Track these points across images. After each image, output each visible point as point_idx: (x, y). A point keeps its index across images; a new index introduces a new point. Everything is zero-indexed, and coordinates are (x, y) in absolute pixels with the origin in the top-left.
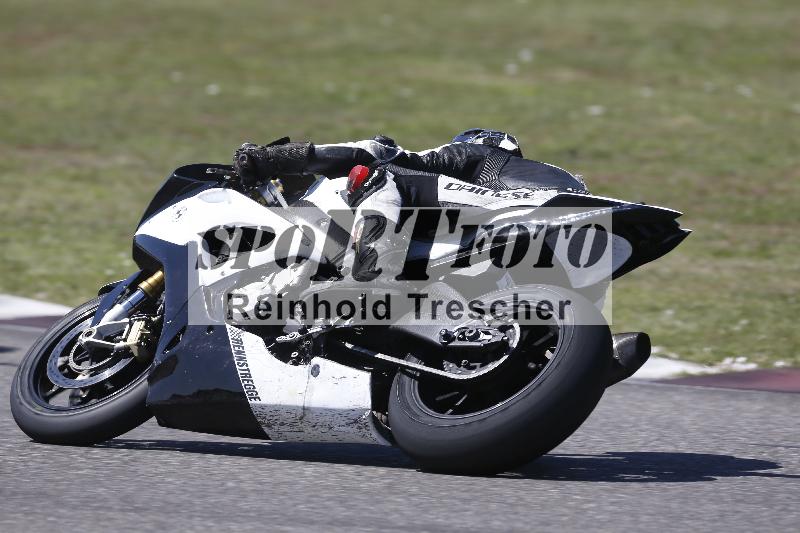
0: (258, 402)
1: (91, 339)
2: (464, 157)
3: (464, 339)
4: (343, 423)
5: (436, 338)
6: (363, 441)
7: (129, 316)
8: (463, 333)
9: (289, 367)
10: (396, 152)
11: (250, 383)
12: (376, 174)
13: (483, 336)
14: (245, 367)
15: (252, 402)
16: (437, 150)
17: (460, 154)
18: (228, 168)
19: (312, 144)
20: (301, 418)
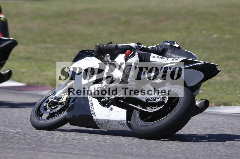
0: (96, 118)
1: (52, 100)
2: (162, 48)
3: (152, 101)
4: (119, 124)
5: (144, 100)
6: (125, 130)
7: (64, 93)
8: (152, 99)
9: (105, 108)
10: (141, 47)
11: (94, 113)
12: (132, 53)
13: (157, 100)
14: (92, 108)
15: (94, 118)
16: (154, 46)
17: (161, 48)
18: (94, 51)
19: (117, 44)
20: (108, 123)
